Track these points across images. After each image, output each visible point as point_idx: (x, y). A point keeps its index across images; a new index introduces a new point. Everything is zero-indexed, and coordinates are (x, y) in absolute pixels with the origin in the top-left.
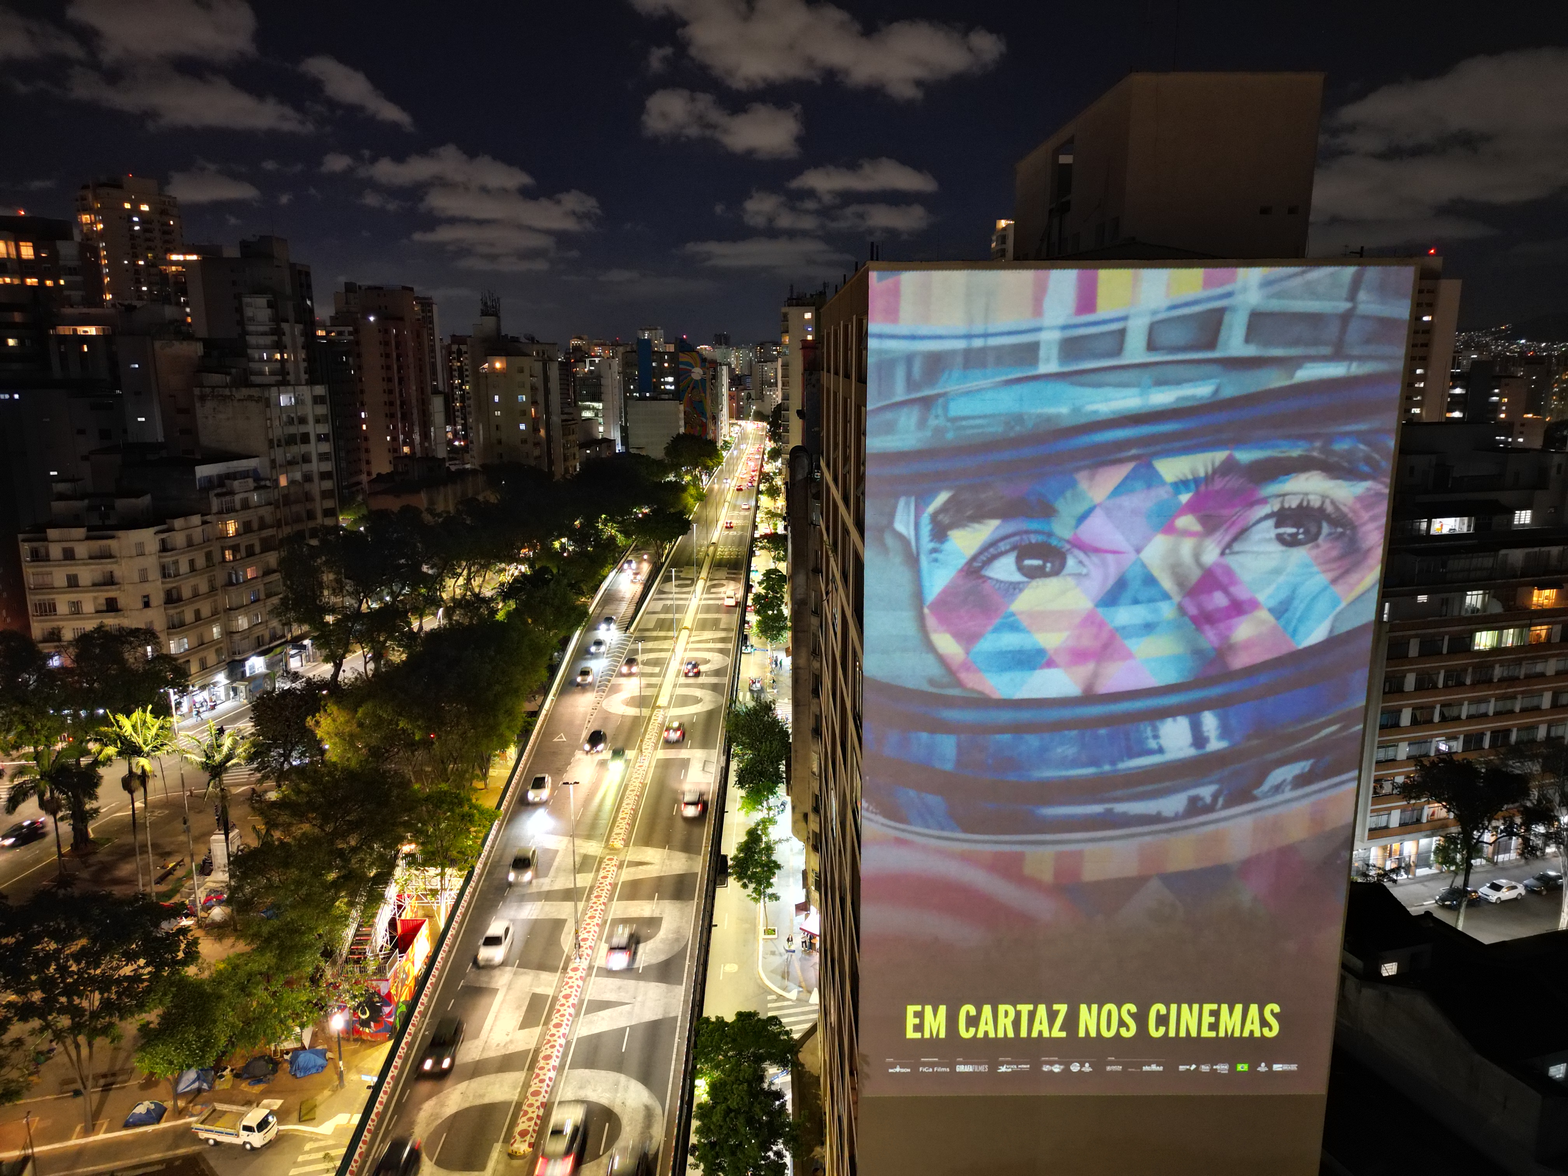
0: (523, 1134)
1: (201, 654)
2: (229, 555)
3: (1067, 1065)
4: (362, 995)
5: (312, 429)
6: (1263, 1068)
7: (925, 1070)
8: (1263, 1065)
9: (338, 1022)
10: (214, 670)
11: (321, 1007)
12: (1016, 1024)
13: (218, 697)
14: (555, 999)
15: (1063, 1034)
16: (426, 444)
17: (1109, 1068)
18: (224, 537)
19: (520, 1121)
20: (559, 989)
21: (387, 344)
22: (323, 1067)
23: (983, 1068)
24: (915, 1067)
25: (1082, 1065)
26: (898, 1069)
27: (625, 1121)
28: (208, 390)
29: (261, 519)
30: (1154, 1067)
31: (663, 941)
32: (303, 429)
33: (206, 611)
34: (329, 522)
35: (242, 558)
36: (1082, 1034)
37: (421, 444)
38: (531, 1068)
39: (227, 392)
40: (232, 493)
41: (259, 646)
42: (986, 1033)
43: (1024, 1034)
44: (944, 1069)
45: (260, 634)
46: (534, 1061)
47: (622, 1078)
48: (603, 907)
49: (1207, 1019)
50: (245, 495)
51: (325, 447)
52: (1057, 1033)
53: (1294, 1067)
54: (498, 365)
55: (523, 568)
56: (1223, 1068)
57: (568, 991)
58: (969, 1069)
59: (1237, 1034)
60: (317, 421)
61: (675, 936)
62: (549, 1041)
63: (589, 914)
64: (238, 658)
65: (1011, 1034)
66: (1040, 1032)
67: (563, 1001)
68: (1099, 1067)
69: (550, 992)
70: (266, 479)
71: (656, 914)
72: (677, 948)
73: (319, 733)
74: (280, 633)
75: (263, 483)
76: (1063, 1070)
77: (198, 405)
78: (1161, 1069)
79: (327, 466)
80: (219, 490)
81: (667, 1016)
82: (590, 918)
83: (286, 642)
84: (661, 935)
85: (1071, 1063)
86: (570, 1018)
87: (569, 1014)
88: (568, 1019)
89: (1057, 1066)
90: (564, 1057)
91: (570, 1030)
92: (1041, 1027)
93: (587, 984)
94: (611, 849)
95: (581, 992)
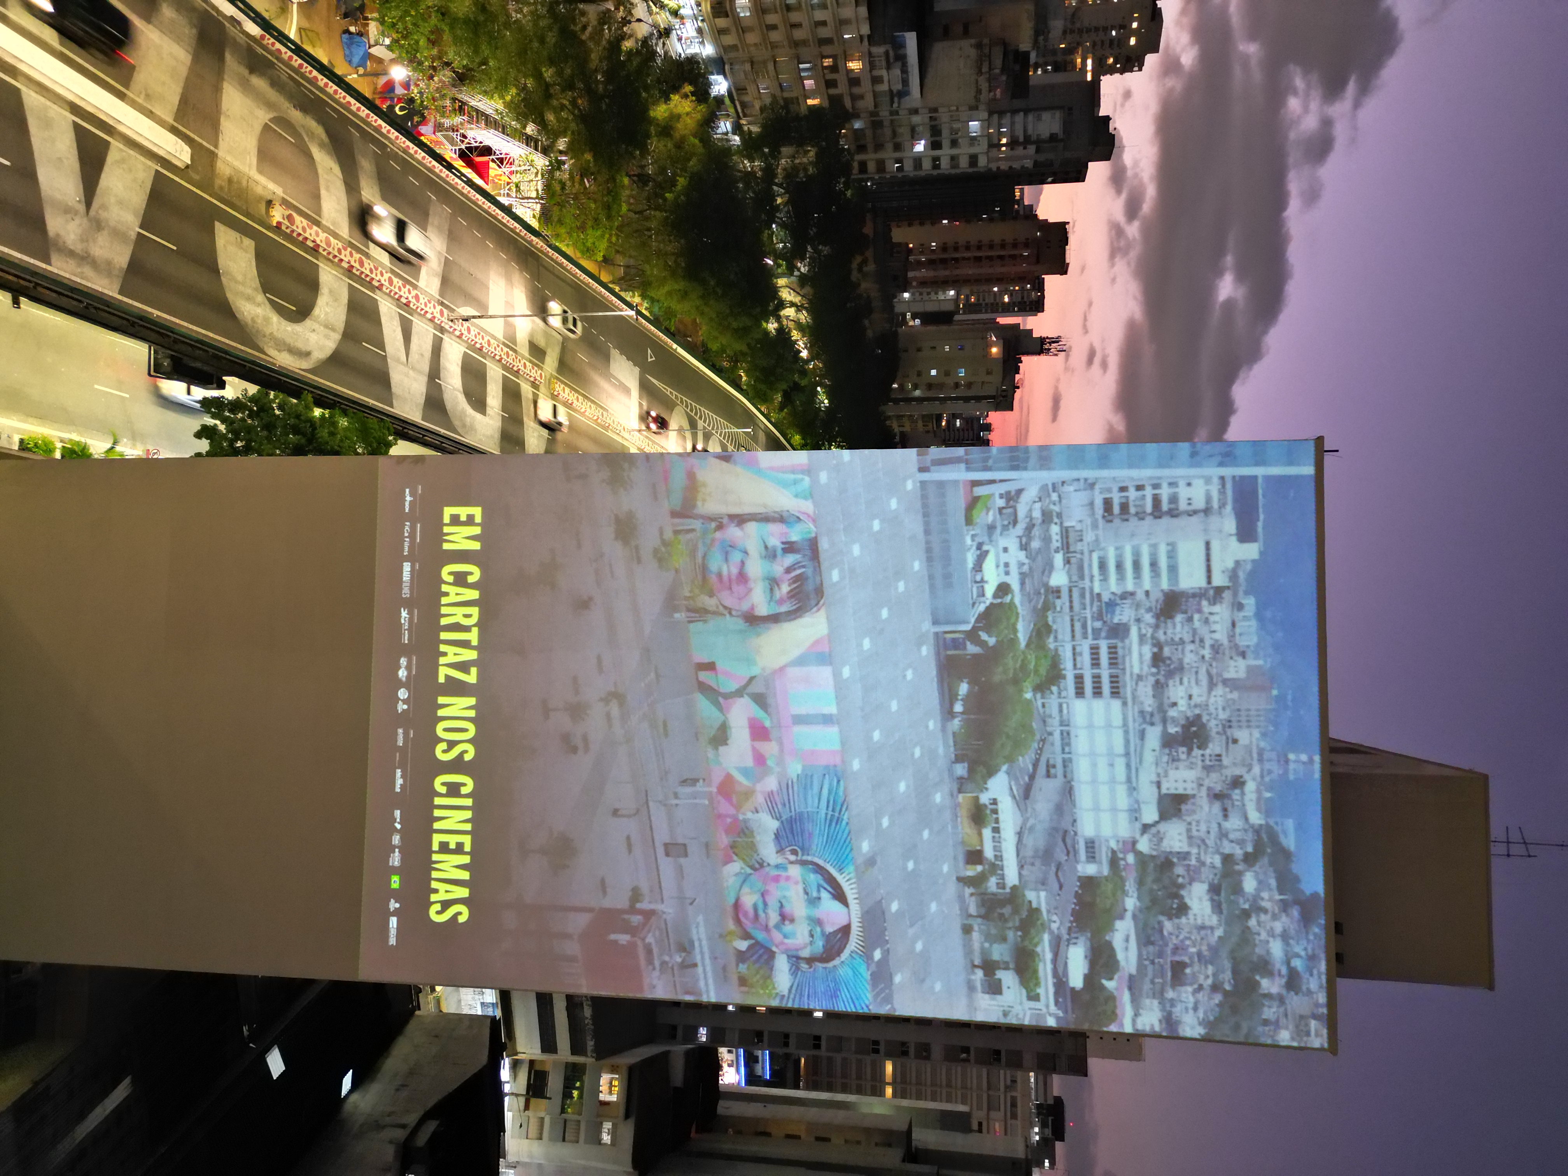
0: (290, 218)
1: (734, 30)
2: (827, 62)
3: (406, 685)
4: (422, 102)
5: (946, 152)
6: (394, 905)
7: (407, 528)
8: (397, 905)
9: (399, 73)
10: (716, 42)
12: (457, 627)
13: (689, 46)
14: (415, 287)
15: (442, 679)
17: (400, 731)
18: (847, 58)
19: (303, 220)
20: (425, 293)
21: (1015, 245)
22: (350, 62)
23: (406, 592)
24: (411, 517)
25: (405, 701)
26: (408, 498)
27: (298, 328)
28: (987, 51)
29: (861, 97)
30: (399, 782)
31: (463, 412)
32: (946, 143)
33: (775, 36)
35: (824, 74)
36: (441, 700)
38: (351, 245)
39: (985, 69)
40: (889, 67)
41: (738, 90)
42: (447, 594)
43: (444, 636)
44: (406, 549)
45: (749, 91)
46: (359, 251)
47: (337, 337)
48: (497, 358)
49: (453, 841)
50: (886, 79)
51: (927, 165)
52: (443, 673)
53: (392, 941)
54: (994, 350)
56: (395, 859)
57: (422, 301)
58: (406, 575)
59: (434, 874)
60: (953, 158)
61: (468, 424)
62: (376, 269)
63: (492, 341)
64: (727, 67)
65: (444, 621)
66: (445, 654)
67: (414, 293)
68: (403, 720)
69: (422, 283)
70: (899, 103)
71: (489, 411)
72: (456, 423)
73: (675, 98)
74: (748, 112)
75: (896, 100)
76: (400, 680)
77: (973, 41)
78: (398, 790)
79: (908, 166)
80: (891, 53)
81: (394, 396)
82: (489, 341)
83: (739, 117)
84: (470, 411)
85: (408, 689)
86: (397, 296)
87: (401, 296)
88: (396, 293)
89: (405, 673)
90: (359, 279)
91: (386, 294)
92: (450, 655)
93: (428, 322)
94: (550, 380)
95: (420, 314)
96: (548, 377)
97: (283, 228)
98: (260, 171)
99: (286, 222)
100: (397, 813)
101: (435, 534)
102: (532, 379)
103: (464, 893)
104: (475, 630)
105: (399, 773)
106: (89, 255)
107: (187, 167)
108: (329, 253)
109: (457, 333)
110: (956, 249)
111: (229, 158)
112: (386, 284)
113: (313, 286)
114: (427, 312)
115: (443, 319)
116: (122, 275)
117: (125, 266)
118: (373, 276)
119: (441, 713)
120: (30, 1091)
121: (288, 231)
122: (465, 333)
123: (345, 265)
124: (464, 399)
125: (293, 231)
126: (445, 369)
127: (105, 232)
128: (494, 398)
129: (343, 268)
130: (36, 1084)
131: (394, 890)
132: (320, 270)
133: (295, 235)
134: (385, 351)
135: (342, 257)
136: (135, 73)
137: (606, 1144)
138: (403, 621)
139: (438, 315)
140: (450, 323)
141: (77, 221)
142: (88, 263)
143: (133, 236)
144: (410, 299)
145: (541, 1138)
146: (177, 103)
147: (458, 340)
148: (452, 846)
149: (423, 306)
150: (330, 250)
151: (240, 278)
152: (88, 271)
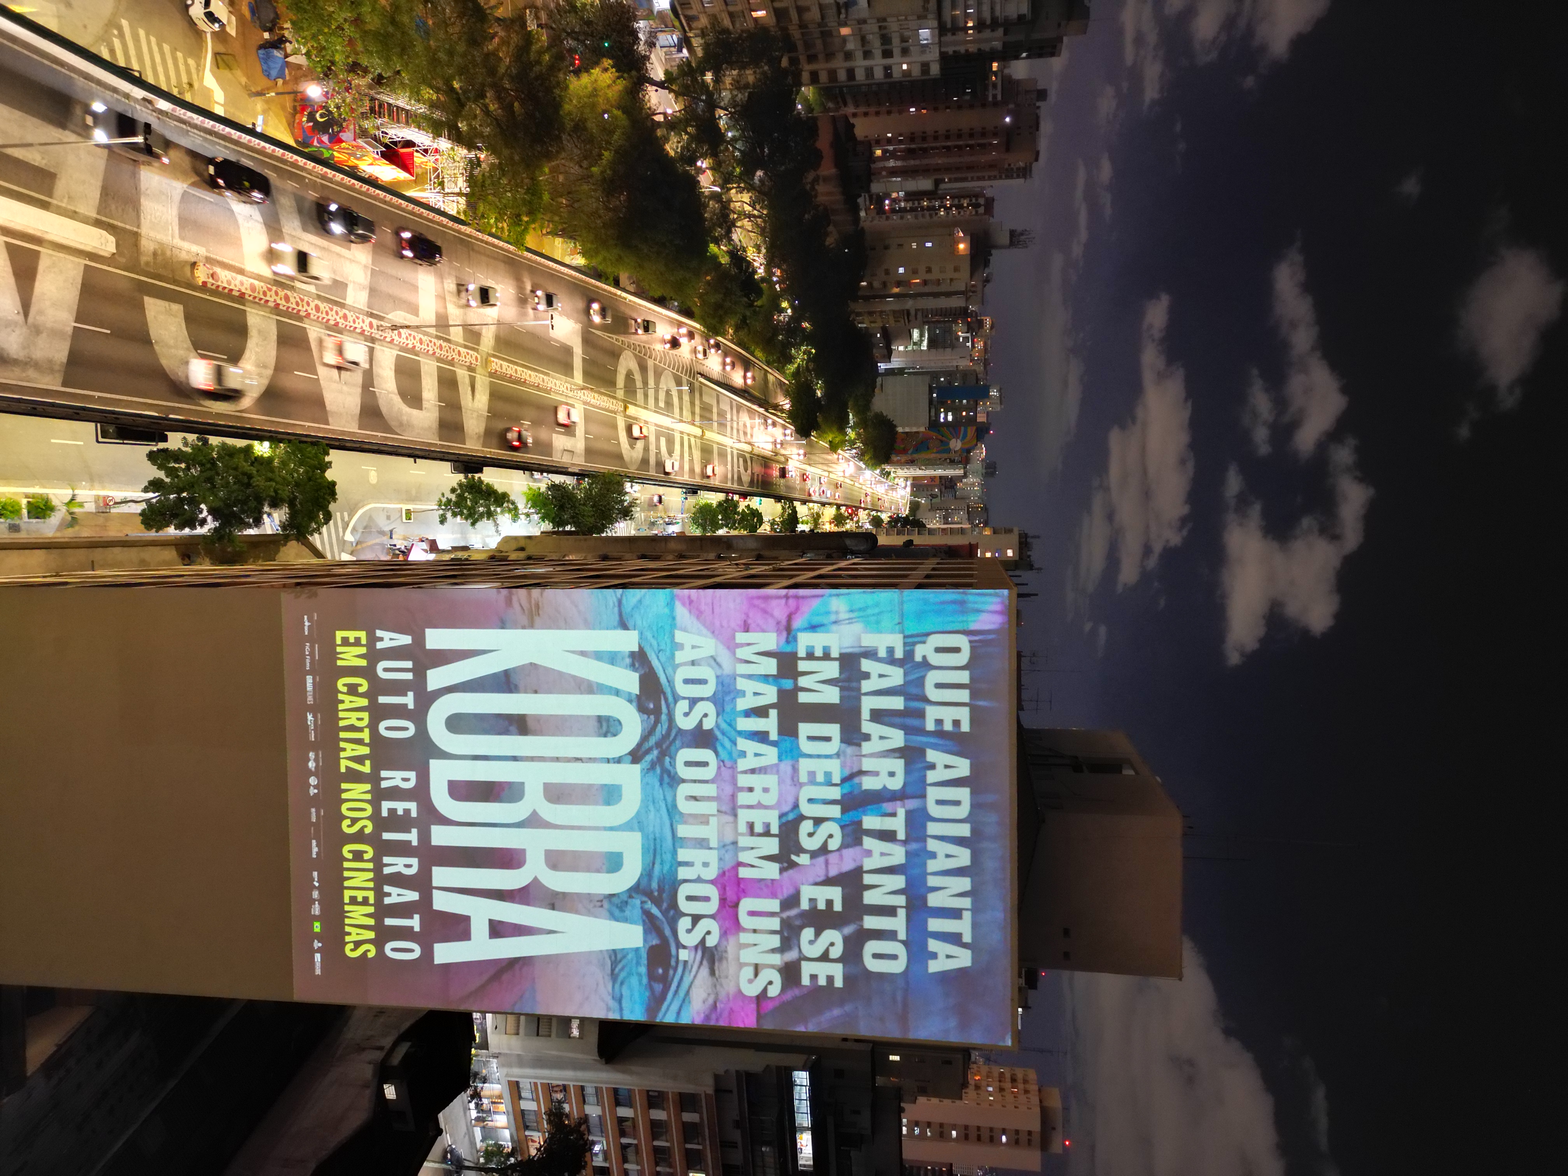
0: (215, 274)
3: (315, 774)
4: (340, 115)
6: (317, 945)
7: (307, 648)
8: (320, 945)
9: (314, 91)
11: (327, 74)
12: (352, 728)
14: (342, 305)
15: (343, 770)
16: (884, 173)
17: (313, 810)
19: (228, 272)
20: (352, 309)
21: (983, 134)
22: (268, 76)
23: (310, 700)
24: (311, 639)
25: (315, 787)
26: (307, 624)
29: (808, 9)
30: (315, 850)
31: (400, 412)
32: (896, 52)
34: (805, 76)
36: (344, 786)
37: (885, 168)
42: (343, 702)
43: (343, 735)
44: (308, 665)
45: (694, 6)
46: (284, 286)
47: (269, 371)
48: (431, 352)
49: (360, 895)
51: (879, 74)
52: (344, 764)
53: (318, 971)
54: (962, 246)
55: (761, 271)
56: (316, 910)
57: (350, 319)
58: (309, 687)
59: (347, 921)
61: (405, 422)
62: (303, 300)
63: (424, 338)
65: (342, 723)
66: (344, 750)
67: (341, 314)
68: (314, 801)
69: (349, 301)
70: (847, 14)
71: (425, 404)
72: (393, 424)
74: (694, 25)
75: (843, 11)
76: (310, 770)
78: (314, 856)
79: (860, 75)
81: (330, 415)
82: (421, 339)
83: (685, 32)
84: (406, 409)
85: (317, 777)
86: (325, 320)
87: (329, 320)
88: (323, 318)
89: (314, 765)
90: (287, 314)
91: (314, 320)
92: (349, 750)
93: (358, 337)
94: (486, 359)
95: (350, 331)
96: (484, 357)
97: (209, 285)
98: (182, 238)
99: (211, 280)
100: (315, 874)
101: (330, 654)
102: (468, 364)
103: (371, 935)
104: (367, 731)
105: (314, 842)
106: (32, 359)
107: (114, 254)
108: (255, 298)
109: (388, 339)
110: (924, 139)
111: (152, 234)
112: (314, 312)
113: (241, 331)
114: (355, 328)
115: (373, 331)
116: (63, 369)
117: (65, 360)
118: (300, 308)
119: (344, 796)
120: (56, 1052)
121: (214, 287)
122: (396, 338)
123: (271, 304)
124: (400, 400)
125: (218, 286)
126: (378, 376)
127: (44, 335)
128: (430, 391)
129: (269, 307)
130: (60, 1047)
131: (317, 933)
132: (248, 314)
133: (220, 289)
134: (317, 375)
135: (268, 298)
136: (57, 181)
137: (574, 1038)
138: (309, 723)
139: (368, 329)
140: (380, 333)
141: (18, 332)
142: (31, 366)
143: (69, 330)
144: (338, 320)
145: (518, 1034)
146: (99, 196)
147: (390, 345)
148: (360, 899)
149: (352, 324)
150: (256, 294)
151: (172, 342)
152: (31, 373)
